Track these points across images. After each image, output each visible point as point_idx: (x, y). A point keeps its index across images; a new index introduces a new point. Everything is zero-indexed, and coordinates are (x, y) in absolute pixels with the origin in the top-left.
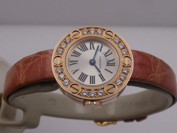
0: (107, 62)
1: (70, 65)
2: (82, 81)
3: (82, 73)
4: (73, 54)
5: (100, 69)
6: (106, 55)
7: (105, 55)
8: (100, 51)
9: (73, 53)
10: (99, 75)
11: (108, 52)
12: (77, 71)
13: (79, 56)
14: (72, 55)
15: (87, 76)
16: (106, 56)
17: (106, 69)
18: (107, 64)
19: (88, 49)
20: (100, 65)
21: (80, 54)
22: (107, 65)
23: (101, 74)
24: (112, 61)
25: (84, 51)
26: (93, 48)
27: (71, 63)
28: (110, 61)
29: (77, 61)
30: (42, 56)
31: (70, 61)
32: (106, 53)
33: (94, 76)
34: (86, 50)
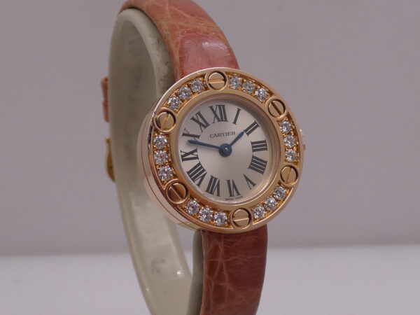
0: (219, 121)
1: (238, 194)
2: (265, 166)
3: (250, 167)
4: (216, 193)
5: (237, 134)
6: (205, 125)
7: (205, 127)
8: (198, 137)
9: (211, 193)
10: (248, 134)
11: (197, 121)
12: (247, 179)
13: (216, 179)
14: (218, 195)
15: (253, 157)
16: (208, 125)
17: (235, 123)
18: (222, 120)
19: (199, 164)
20: (228, 134)
21: (212, 177)
22: (226, 120)
23: (246, 131)
24: (214, 112)
25: (204, 170)
26: (195, 153)
27: (235, 194)
28: (216, 116)
29: (229, 181)
30: (220, 260)
31: (231, 195)
32: (201, 124)
33: (252, 143)
34: (202, 167)
